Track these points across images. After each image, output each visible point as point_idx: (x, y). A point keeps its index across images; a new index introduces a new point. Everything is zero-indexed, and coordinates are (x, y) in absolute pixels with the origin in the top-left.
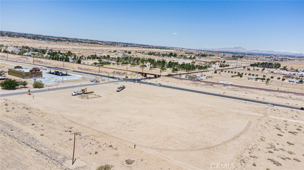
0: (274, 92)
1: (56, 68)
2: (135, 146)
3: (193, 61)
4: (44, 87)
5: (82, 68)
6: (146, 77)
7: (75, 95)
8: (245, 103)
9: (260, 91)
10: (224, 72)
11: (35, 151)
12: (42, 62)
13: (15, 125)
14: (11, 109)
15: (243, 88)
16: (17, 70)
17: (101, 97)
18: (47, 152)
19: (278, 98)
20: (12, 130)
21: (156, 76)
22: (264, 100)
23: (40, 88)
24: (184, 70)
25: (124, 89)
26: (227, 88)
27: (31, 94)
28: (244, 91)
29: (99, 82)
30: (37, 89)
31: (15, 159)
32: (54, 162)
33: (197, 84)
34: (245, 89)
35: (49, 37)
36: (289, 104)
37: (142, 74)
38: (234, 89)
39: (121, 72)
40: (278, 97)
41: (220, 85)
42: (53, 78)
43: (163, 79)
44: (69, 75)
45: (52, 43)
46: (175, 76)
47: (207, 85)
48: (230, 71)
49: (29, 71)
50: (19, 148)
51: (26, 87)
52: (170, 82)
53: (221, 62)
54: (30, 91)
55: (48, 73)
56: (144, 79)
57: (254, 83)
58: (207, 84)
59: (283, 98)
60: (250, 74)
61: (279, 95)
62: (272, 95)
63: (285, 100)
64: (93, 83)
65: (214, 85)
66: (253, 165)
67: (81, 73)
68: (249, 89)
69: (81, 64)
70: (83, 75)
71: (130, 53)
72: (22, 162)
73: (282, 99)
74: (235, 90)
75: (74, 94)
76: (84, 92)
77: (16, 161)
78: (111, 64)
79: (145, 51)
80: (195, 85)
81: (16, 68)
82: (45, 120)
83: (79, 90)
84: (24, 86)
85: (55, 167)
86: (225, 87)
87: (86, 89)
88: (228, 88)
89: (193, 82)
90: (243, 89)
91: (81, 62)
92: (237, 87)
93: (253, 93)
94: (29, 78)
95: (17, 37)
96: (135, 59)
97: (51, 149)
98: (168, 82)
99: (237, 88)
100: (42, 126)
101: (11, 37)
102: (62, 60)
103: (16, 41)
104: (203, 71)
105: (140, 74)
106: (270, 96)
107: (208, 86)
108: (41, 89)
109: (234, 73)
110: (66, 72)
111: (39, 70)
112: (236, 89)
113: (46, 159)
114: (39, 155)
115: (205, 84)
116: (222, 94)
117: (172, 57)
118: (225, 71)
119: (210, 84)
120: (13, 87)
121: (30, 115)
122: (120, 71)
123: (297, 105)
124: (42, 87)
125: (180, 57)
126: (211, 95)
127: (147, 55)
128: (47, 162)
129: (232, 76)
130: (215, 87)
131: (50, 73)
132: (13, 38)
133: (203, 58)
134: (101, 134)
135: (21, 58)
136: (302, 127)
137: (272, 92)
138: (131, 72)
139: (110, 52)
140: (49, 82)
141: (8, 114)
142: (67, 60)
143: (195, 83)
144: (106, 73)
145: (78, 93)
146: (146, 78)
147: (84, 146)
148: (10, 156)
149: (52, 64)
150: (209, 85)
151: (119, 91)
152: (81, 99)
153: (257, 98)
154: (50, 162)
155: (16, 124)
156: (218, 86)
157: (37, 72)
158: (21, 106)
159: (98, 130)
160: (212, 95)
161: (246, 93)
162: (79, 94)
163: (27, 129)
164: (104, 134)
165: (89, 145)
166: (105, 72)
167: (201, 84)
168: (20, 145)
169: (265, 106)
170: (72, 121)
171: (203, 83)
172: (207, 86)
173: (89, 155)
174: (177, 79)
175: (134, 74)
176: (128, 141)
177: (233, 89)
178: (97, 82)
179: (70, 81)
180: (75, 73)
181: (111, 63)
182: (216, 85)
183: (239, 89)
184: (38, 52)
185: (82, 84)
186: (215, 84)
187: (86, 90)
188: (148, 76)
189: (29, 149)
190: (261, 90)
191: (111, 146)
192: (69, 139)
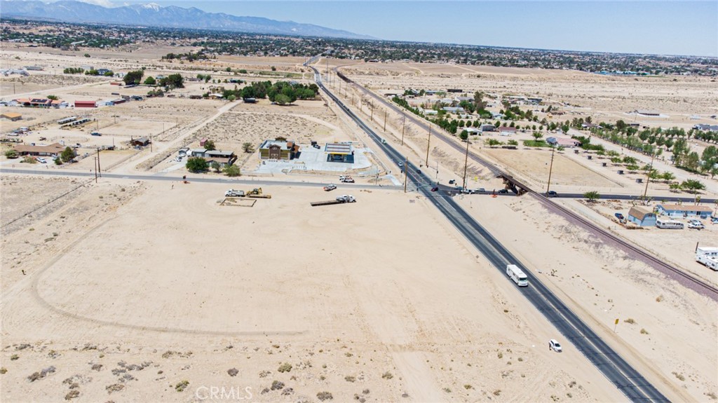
17: (252, 207)
23: (231, 176)
38: (641, 276)
42: (303, 163)
47: (587, 242)
49: (268, 148)
65: (605, 244)
74: (640, 280)
91: (467, 137)
99: (652, 275)
105: (502, 180)
107: (586, 246)
108: (235, 178)
115: (586, 238)
119: (599, 239)
143: (570, 228)
150: (593, 242)
151: (314, 205)
171: (585, 234)
175: (490, 176)
178: (345, 181)
181: (556, 142)
184: (465, 107)
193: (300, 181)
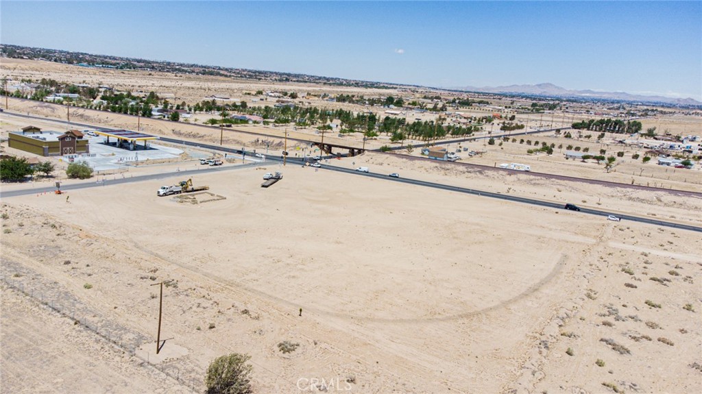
0: (623, 189)
1: (120, 133)
2: (301, 310)
3: (440, 116)
4: (92, 176)
5: (182, 132)
6: (331, 153)
7: (165, 195)
8: (557, 213)
9: (591, 185)
10: (510, 141)
11: (72, 322)
12: (88, 118)
13: (24, 264)
14: (16, 226)
15: (553, 179)
16: (30, 135)
17: (225, 198)
18: (99, 324)
19: (631, 202)
20: (17, 276)
21: (353, 152)
22: (599, 206)
23: (83, 177)
24: (418, 138)
25: (280, 181)
26: (516, 179)
27: (62, 191)
28: (554, 186)
29: (220, 164)
30: (77, 181)
31: (26, 340)
32: (116, 347)
33: (448, 169)
34: (557, 181)
35: (106, 57)
36: (655, 215)
37: (321, 146)
38: (533, 182)
39: (273, 142)
40: (630, 199)
41: (501, 172)
42: (113, 155)
43: (369, 158)
44: (151, 149)
45: (112, 72)
46: (397, 152)
47: (470, 172)
48: (525, 140)
49: (57, 140)
50: (34, 317)
51: (52, 177)
52: (385, 165)
53: (506, 118)
54: (61, 185)
55: (102, 143)
56: (325, 158)
57: (578, 168)
58: (469, 170)
59: (642, 201)
60: (570, 148)
61: (634, 195)
62: (619, 194)
63: (646, 205)
64: (206, 167)
65: (486, 171)
66: (567, 352)
67: (178, 145)
68: (566, 181)
69: (180, 122)
70: (185, 148)
71: (294, 96)
72: (41, 347)
73: (640, 204)
74: (535, 184)
75: (161, 193)
76: (185, 188)
77: (27, 345)
78: (251, 122)
79: (330, 92)
80: (443, 172)
81: (25, 130)
82: (96, 252)
83: (174, 183)
84: (46, 174)
85: (118, 359)
86: (512, 176)
87: (190, 180)
88: (519, 179)
89: (437, 165)
90: (553, 181)
91: (178, 118)
92: (539, 178)
93: (576, 190)
94: (58, 155)
95: (29, 58)
96: (307, 110)
97: (108, 319)
98: (381, 164)
99: (538, 180)
100: (88, 266)
101: (14, 57)
102: (134, 113)
103: (27, 67)
104: (463, 138)
105: (316, 147)
106: (613, 196)
107: (472, 174)
108: (86, 181)
109: (533, 143)
110: (145, 141)
111: (81, 137)
112: (537, 182)
113: (97, 341)
114: (80, 331)
115: (466, 170)
116: (504, 193)
117: (392, 106)
118: (514, 141)
119: (477, 169)
120: (21, 175)
121: (60, 241)
122: (271, 139)
123: (673, 217)
124: (89, 177)
125: (410, 106)
126: (478, 194)
127: (335, 103)
128: (98, 347)
129: (528, 152)
130: (487, 176)
131: (107, 143)
132: (19, 60)
133: (464, 109)
134: (223, 285)
135: (39, 108)
136: (681, 268)
137: (619, 189)
138: (296, 142)
139: (249, 94)
140: (105, 165)
141: (10, 238)
142: (147, 113)
143: (443, 166)
144: (238, 143)
145: (171, 189)
146: (329, 155)
147: (184, 312)
148: (15, 335)
149: (112, 123)
150: (475, 172)
151: (267, 187)
152: (179, 205)
153: (585, 202)
154: (107, 348)
155: (26, 262)
156: (495, 173)
157: (77, 142)
158: (40, 220)
159: (216, 275)
160: (481, 194)
161: (560, 191)
162: (174, 193)
163: (54, 272)
164: (232, 284)
165: (194, 308)
166: (234, 140)
167: (456, 170)
168: (36, 309)
169: (601, 220)
170: (157, 255)
171: (462, 168)
172: (470, 175)
173: (195, 331)
174: (403, 158)
175: (303, 145)
176: (286, 299)
177: (529, 182)
178: (215, 165)
179: (154, 162)
180: (165, 145)
181: (250, 119)
182: (490, 173)
183: (543, 180)
184: (79, 93)
185: (182, 170)
186: (488, 170)
187: (189, 183)
188: (335, 151)
189: (57, 319)
190: (594, 183)
191: (246, 312)
192: (149, 296)
193: (175, 170)
